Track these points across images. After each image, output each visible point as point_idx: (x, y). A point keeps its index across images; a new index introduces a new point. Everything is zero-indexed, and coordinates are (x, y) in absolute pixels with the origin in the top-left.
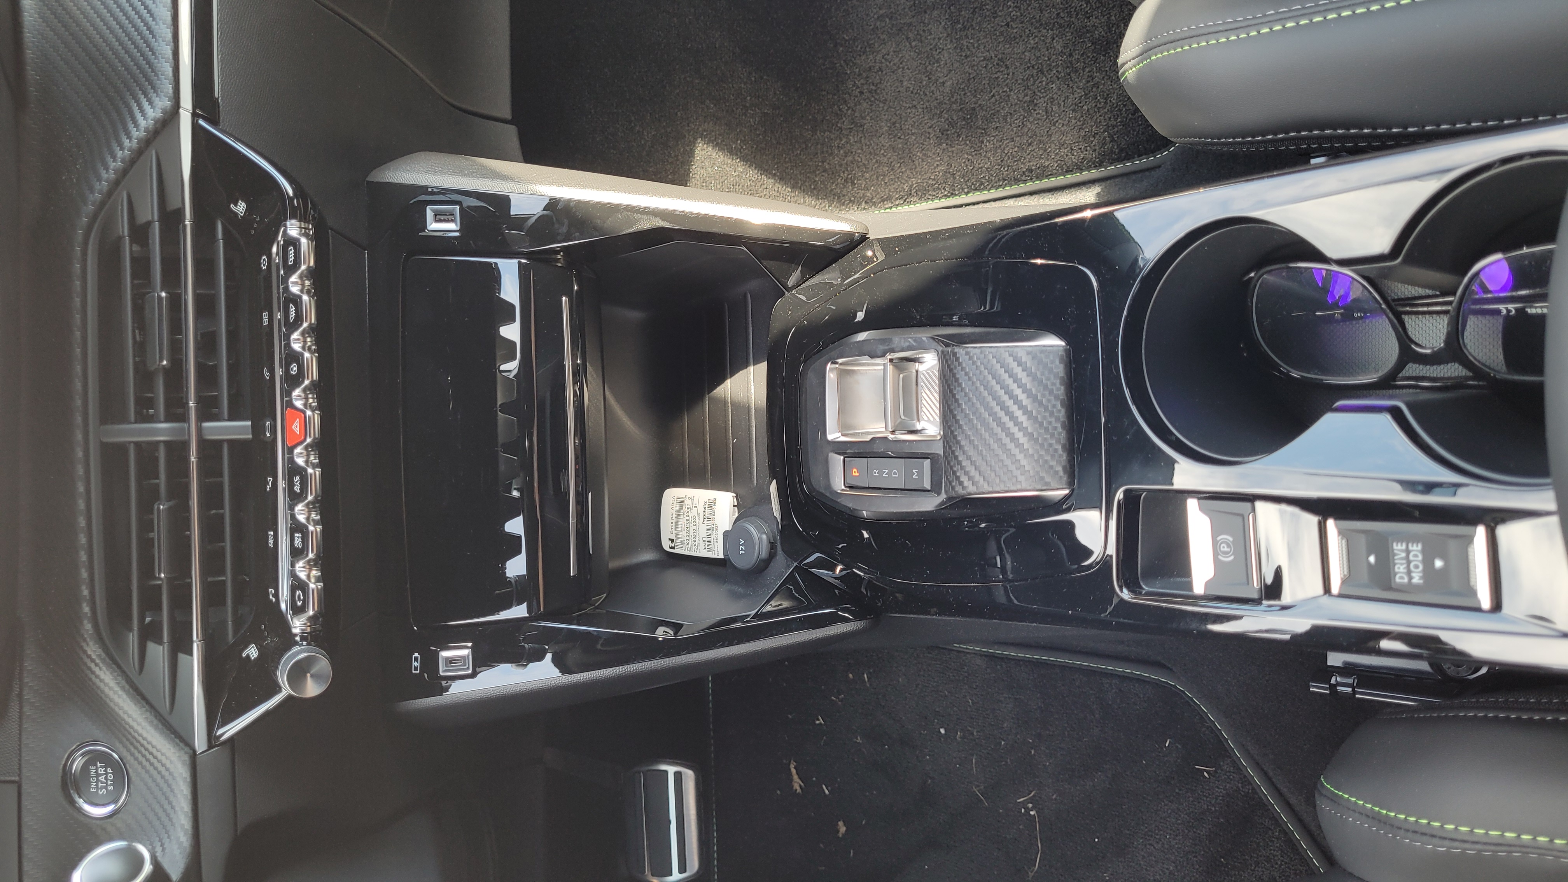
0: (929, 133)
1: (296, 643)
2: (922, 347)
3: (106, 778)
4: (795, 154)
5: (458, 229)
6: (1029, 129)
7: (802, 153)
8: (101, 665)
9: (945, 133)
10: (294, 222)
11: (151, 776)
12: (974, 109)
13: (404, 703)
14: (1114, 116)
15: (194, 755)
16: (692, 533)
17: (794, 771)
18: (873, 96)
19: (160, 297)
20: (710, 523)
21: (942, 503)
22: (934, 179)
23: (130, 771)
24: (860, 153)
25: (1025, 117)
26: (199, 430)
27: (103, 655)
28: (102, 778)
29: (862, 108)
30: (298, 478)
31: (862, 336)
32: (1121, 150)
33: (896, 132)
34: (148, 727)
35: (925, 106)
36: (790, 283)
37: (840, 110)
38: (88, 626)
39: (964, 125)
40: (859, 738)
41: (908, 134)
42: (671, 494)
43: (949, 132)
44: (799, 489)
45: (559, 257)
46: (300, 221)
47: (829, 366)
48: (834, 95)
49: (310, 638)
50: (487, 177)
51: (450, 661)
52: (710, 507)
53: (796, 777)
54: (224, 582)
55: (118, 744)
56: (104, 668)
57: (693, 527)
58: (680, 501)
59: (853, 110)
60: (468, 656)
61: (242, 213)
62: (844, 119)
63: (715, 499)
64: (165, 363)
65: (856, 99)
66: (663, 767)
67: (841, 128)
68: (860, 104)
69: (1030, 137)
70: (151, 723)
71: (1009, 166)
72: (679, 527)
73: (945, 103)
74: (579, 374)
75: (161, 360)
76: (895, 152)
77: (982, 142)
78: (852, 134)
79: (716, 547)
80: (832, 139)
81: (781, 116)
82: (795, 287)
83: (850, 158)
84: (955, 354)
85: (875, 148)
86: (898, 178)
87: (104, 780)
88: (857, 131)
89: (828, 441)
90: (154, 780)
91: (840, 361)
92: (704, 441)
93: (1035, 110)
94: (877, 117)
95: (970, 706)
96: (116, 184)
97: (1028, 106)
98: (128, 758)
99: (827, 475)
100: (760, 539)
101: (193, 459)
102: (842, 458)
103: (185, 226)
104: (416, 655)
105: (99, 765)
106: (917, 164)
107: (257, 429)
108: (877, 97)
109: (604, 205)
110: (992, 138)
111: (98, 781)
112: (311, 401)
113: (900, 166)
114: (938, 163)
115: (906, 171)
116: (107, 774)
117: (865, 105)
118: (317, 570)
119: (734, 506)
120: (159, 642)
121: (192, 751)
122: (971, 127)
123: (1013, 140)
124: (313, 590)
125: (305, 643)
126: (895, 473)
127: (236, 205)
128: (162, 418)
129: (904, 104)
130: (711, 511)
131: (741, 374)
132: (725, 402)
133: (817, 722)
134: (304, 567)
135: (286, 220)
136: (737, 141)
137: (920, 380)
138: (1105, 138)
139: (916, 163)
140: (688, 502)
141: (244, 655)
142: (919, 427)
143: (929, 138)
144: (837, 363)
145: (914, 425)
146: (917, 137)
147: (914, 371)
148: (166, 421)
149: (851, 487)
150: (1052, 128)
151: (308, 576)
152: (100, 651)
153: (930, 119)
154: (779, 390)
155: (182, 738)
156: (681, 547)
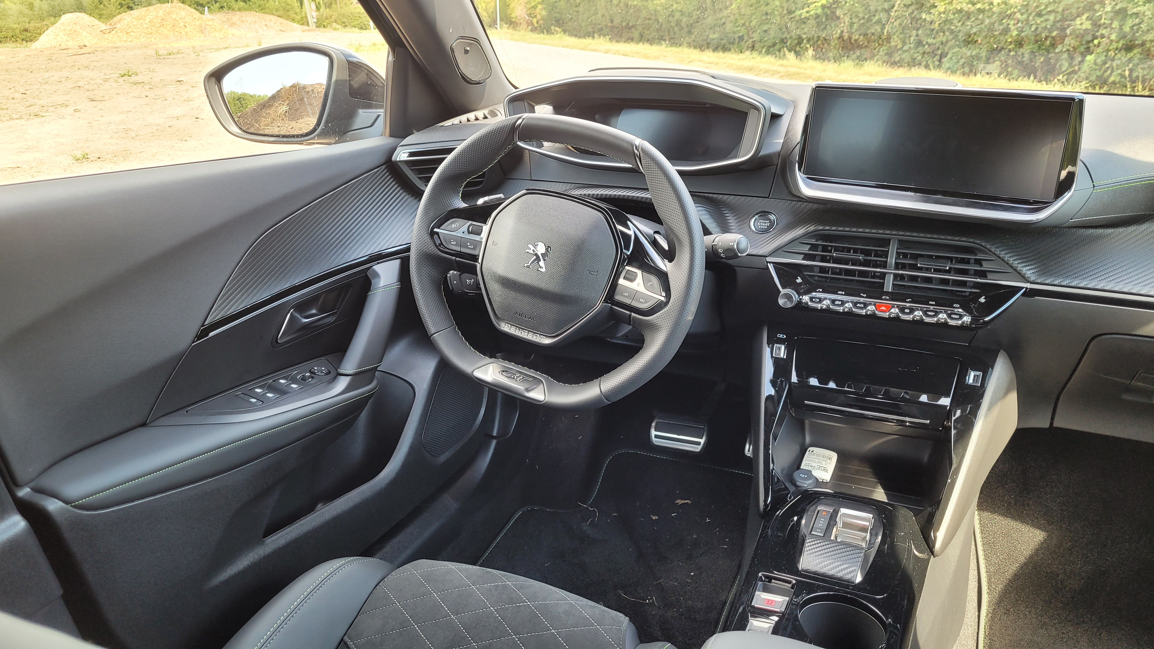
1: (799, 297)
3: (764, 226)
5: (969, 384)
10: (970, 320)
11: (761, 241)
15: (766, 257)
16: (814, 460)
17: (686, 501)
18: (1059, 638)
19: (946, 267)
20: (817, 467)
21: (804, 535)
23: (765, 234)
26: (890, 273)
28: (764, 224)
30: (863, 306)
34: (779, 243)
36: (916, 517)
38: (821, 228)
40: (696, 536)
42: (834, 456)
44: (823, 497)
46: (970, 322)
47: (872, 516)
49: (800, 302)
51: (780, 349)
52: (824, 469)
53: (683, 502)
54: (828, 273)
55: (775, 231)
56: (804, 231)
57: (816, 460)
58: (830, 458)
59: (1053, 626)
60: (780, 356)
62: (1048, 619)
63: (828, 473)
65: (1059, 629)
66: (704, 437)
67: (1042, 616)
68: (1056, 630)
70: (781, 244)
72: (818, 455)
75: (920, 264)
78: (1037, 621)
79: (806, 467)
80: (1036, 609)
89: (840, 508)
90: (760, 242)
92: (856, 475)
94: (1045, 637)
95: (702, 589)
96: (998, 256)
98: (770, 235)
99: (826, 504)
100: (804, 483)
101: (879, 270)
102: (831, 512)
103: (978, 279)
104: (785, 337)
105: (769, 224)
107: (887, 294)
112: (892, 315)
117: (1055, 633)
118: (825, 307)
119: (823, 479)
120: (809, 250)
124: (818, 305)
125: (799, 300)
126: (821, 525)
128: (897, 261)
132: (874, 488)
134: (827, 303)
135: (971, 316)
140: (829, 461)
141: (798, 277)
148: (896, 263)
149: (818, 512)
151: (823, 304)
152: (810, 231)
155: (772, 254)
156: (809, 454)
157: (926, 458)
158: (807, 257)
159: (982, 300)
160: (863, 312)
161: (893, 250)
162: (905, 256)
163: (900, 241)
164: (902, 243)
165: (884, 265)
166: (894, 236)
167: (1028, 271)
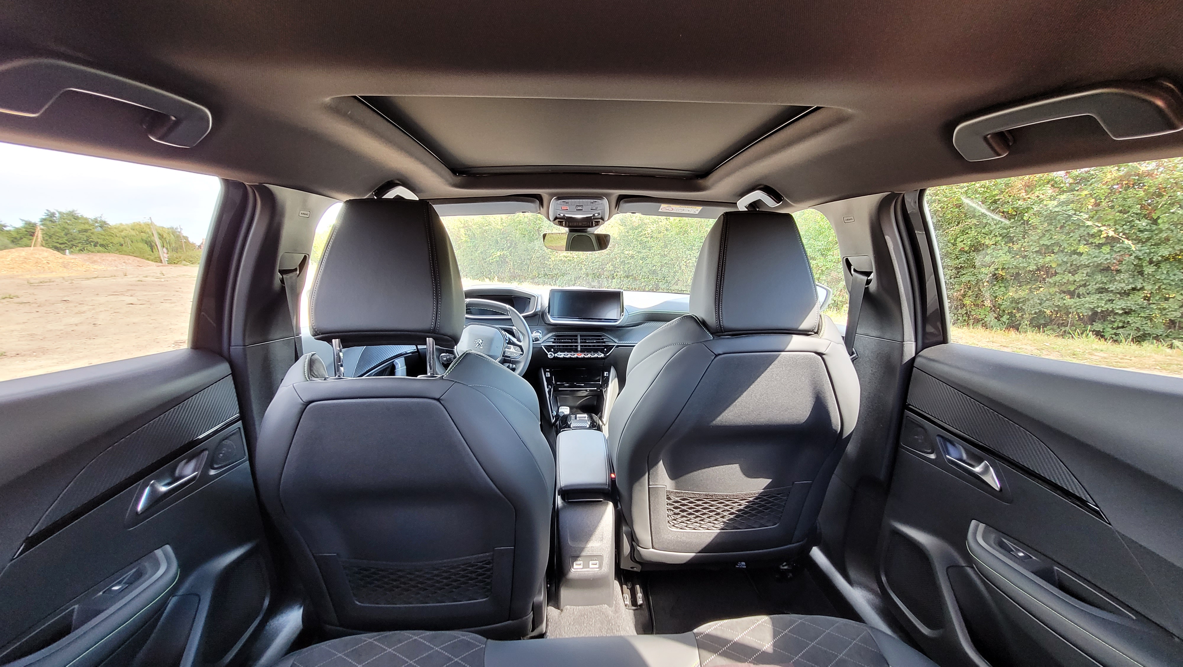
15: (541, 343)
38: (558, 333)
42: (568, 408)
54: (561, 347)
55: (542, 336)
70: (546, 339)
74: (586, 390)
120: (555, 340)
155: (545, 342)
157: (595, 404)
158: (553, 342)
159: (605, 350)
160: (574, 357)
161: (579, 338)
162: (582, 339)
163: (580, 335)
164: (581, 336)
165: (577, 343)
166: (579, 334)
167: (616, 340)
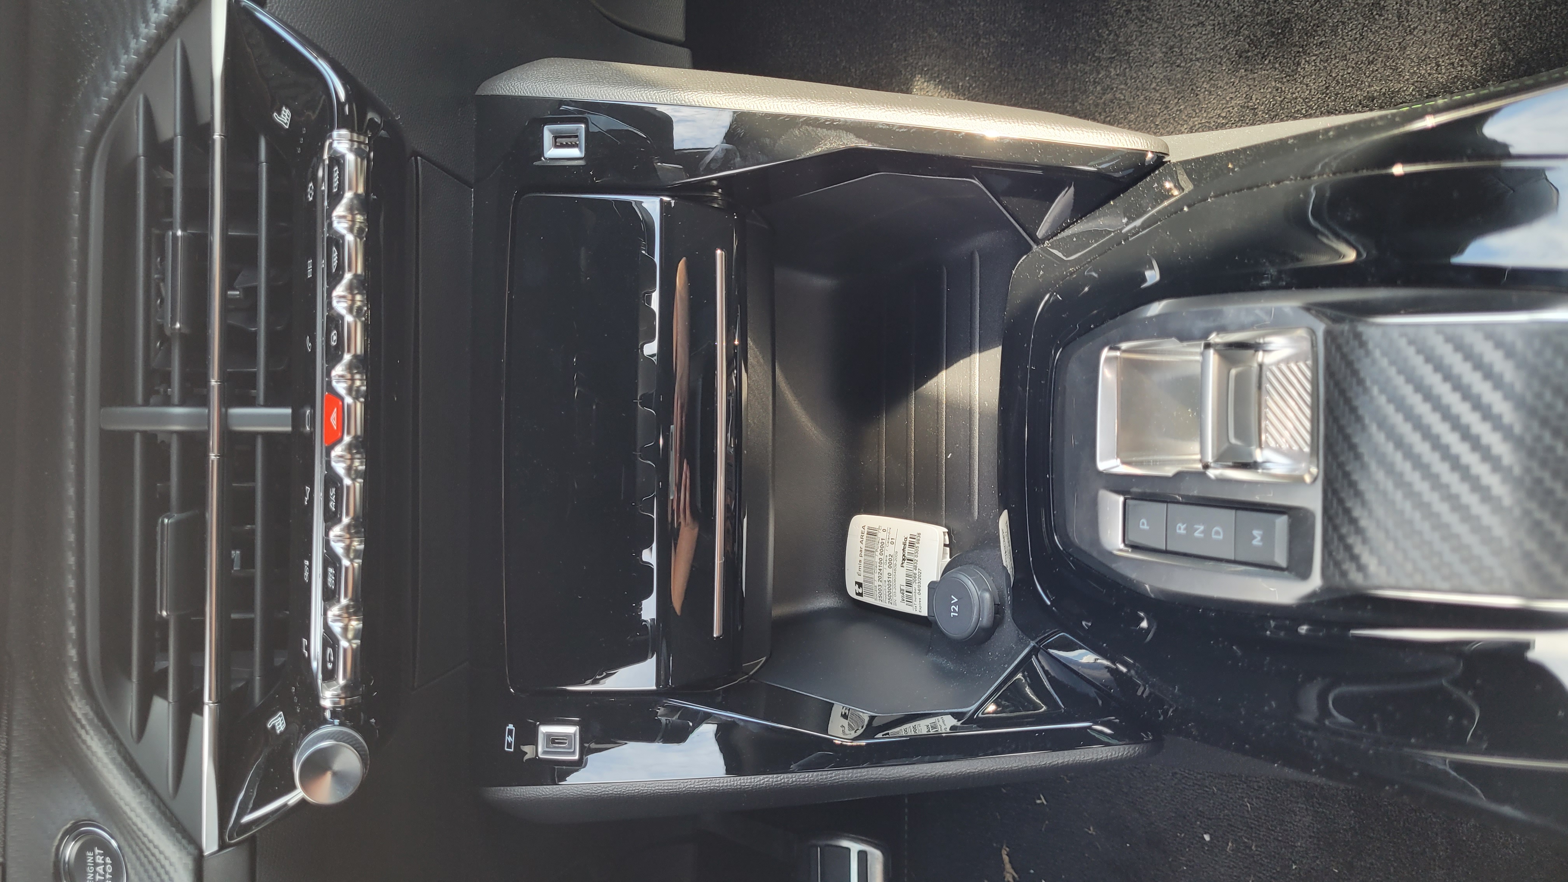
0: (1221, 57)
1: (325, 722)
2: (1280, 326)
3: (104, 870)
4: (1039, 92)
5: (583, 155)
6: (1371, 42)
7: (1047, 91)
8: (88, 728)
9: (1244, 55)
10: (344, 132)
12: (1288, 20)
13: (494, 789)
14: (1510, 14)
15: (200, 857)
16: (885, 577)
17: (1006, 858)
18: (1144, 15)
19: (175, 237)
20: (911, 567)
21: (1313, 594)
22: (1224, 118)
23: (129, 866)
24: (1122, 89)
25: (1364, 26)
26: (224, 419)
27: (91, 714)
28: (100, 869)
29: (1129, 32)
30: (334, 490)
31: (1156, 309)
32: (1519, 62)
33: (1174, 58)
34: (144, 816)
35: (1216, 22)
36: (1040, 233)
37: (1099, 35)
38: (74, 676)
39: (1273, 42)
40: (1091, 828)
41: (1191, 60)
42: (860, 523)
43: (1250, 54)
44: (1046, 541)
45: (716, 195)
46: (352, 131)
47: (1105, 353)
48: (1093, 16)
49: (344, 715)
50: (622, 83)
51: (553, 740)
52: (912, 545)
53: (1008, 866)
54: (253, 621)
56: (92, 732)
57: (886, 571)
58: (873, 534)
59: (1116, 34)
60: (575, 735)
61: (286, 124)
62: (1104, 46)
63: (919, 534)
64: (178, 325)
65: (1121, 21)
66: (845, 843)
67: (1099, 58)
68: (1126, 26)
69: (1373, 53)
70: (147, 810)
71: (1337, 94)
72: (869, 567)
73: (1246, 16)
74: (737, 358)
75: (173, 323)
76: (1172, 85)
77: (1299, 64)
78: (1113, 65)
79: (918, 600)
80: (1086, 73)
81: (1022, 45)
82: (1048, 238)
83: (1109, 96)
84: (1358, 336)
85: (1144, 81)
86: (1174, 118)
87: (102, 872)
88: (1120, 61)
89: (1100, 473)
91: (1124, 346)
92: (908, 454)
93: (1381, 15)
94: (1149, 41)
95: (1248, 811)
96: (129, 83)
97: (1370, 10)
98: (127, 849)
99: (1094, 523)
100: (981, 599)
101: (213, 456)
102: (1121, 499)
103: (213, 141)
104: (511, 726)
105: (97, 851)
106: (1202, 100)
107: (297, 419)
108: (1150, 16)
109: (775, 117)
110: (1314, 58)
111: (95, 872)
112: (358, 383)
113: (1177, 103)
114: (1231, 95)
115: (1185, 108)
116: (105, 864)
117: (1132, 27)
118: (358, 620)
119: (945, 545)
121: (196, 852)
122: (1283, 44)
123: (1344, 58)
124: (345, 650)
125: (337, 722)
126: (1217, 533)
127: (279, 114)
128: (176, 399)
129: (1187, 22)
130: (912, 550)
131: (961, 365)
132: (938, 403)
133: (1038, 802)
134: (339, 616)
135: (332, 130)
136: (966, 77)
137: (1264, 379)
138: (1493, 47)
139: (1201, 97)
140: (881, 535)
141: (269, 726)
142: (1259, 456)
143: (1220, 63)
144: (1118, 349)
145: (1251, 455)
146: (1203, 63)
147: (1255, 365)
148: (182, 404)
149: (1135, 547)
150: (1408, 38)
151: (345, 629)
152: (87, 709)
153: (1223, 38)
154: (1020, 388)
155: (189, 838)
156: (871, 595)
160: (352, 485)
161: (140, 418)
162: (156, 376)
163: (103, 400)
164: (111, 393)
165: (195, 440)
166: (84, 420)
